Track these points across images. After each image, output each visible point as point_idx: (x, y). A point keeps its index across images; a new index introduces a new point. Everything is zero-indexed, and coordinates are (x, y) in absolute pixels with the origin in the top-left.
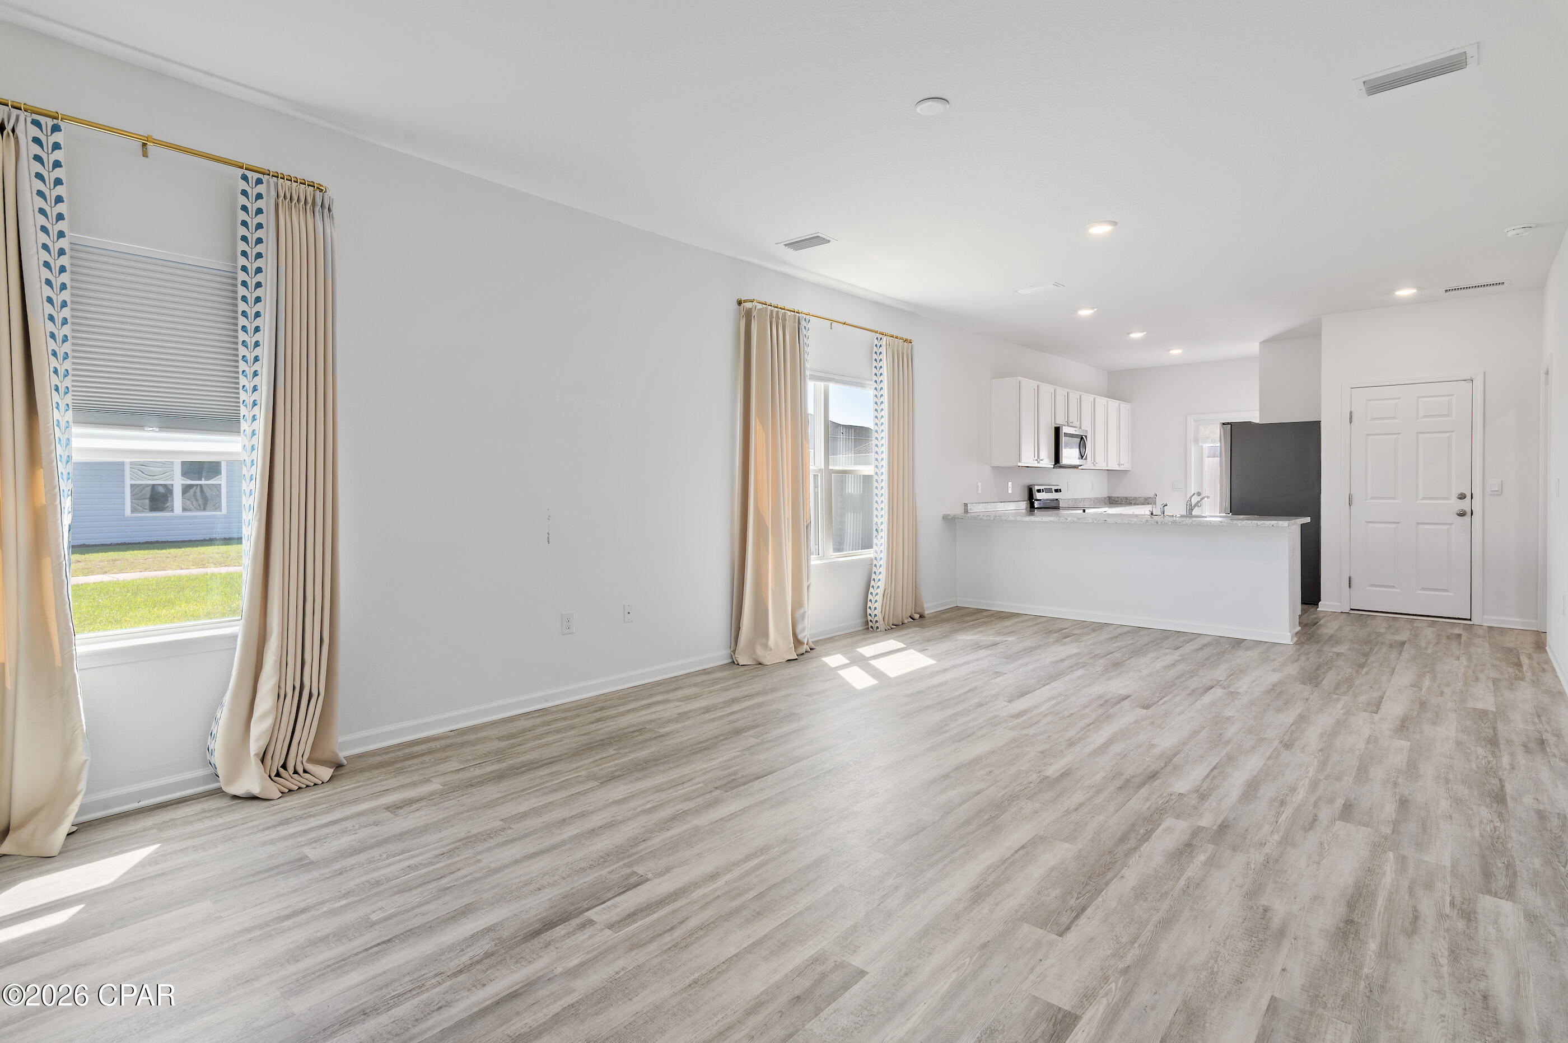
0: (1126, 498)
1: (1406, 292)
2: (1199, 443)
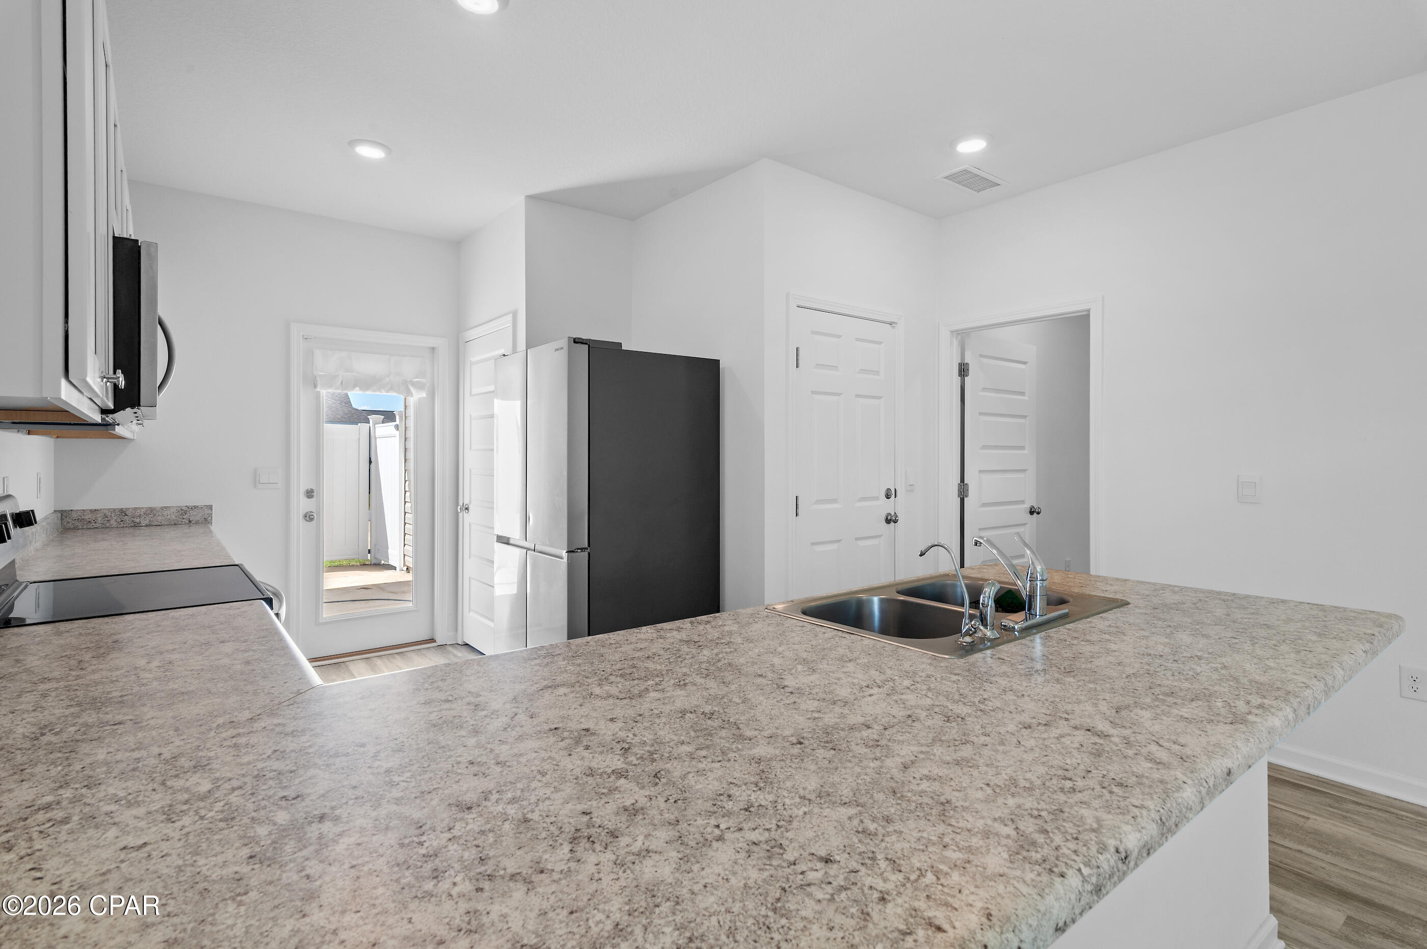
2: (315, 387)
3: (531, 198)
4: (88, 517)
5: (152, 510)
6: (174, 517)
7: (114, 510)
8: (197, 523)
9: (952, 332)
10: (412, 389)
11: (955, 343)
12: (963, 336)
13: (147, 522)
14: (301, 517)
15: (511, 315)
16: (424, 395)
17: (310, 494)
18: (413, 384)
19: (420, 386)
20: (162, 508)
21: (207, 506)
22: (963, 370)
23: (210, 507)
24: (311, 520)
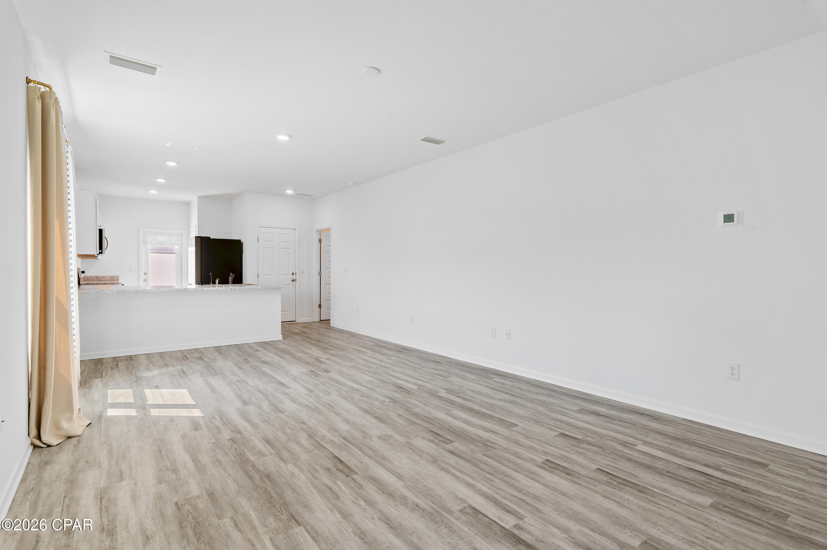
0: (97, 276)
1: (290, 192)
2: (146, 245)
3: (198, 197)
4: (89, 278)
5: (104, 277)
6: (109, 279)
7: (95, 276)
8: (115, 280)
9: (316, 231)
10: (175, 245)
11: (317, 233)
12: (320, 232)
13: (103, 279)
14: (143, 280)
15: (195, 227)
16: (178, 247)
17: (145, 274)
18: (175, 244)
19: (177, 244)
20: (107, 276)
21: (118, 276)
22: (320, 241)
23: (119, 276)
24: (146, 281)
